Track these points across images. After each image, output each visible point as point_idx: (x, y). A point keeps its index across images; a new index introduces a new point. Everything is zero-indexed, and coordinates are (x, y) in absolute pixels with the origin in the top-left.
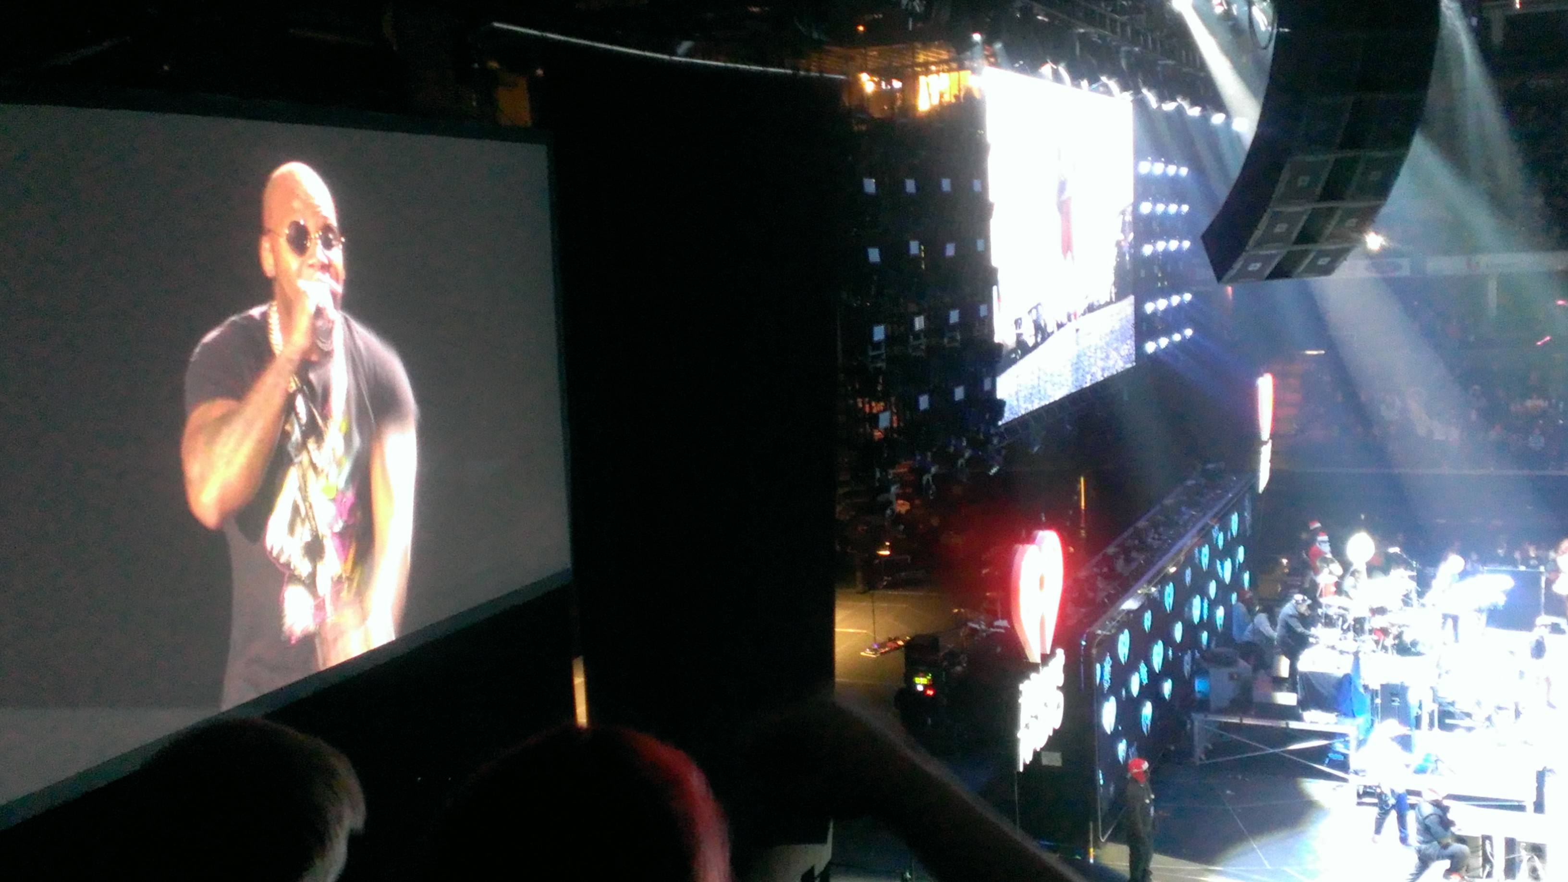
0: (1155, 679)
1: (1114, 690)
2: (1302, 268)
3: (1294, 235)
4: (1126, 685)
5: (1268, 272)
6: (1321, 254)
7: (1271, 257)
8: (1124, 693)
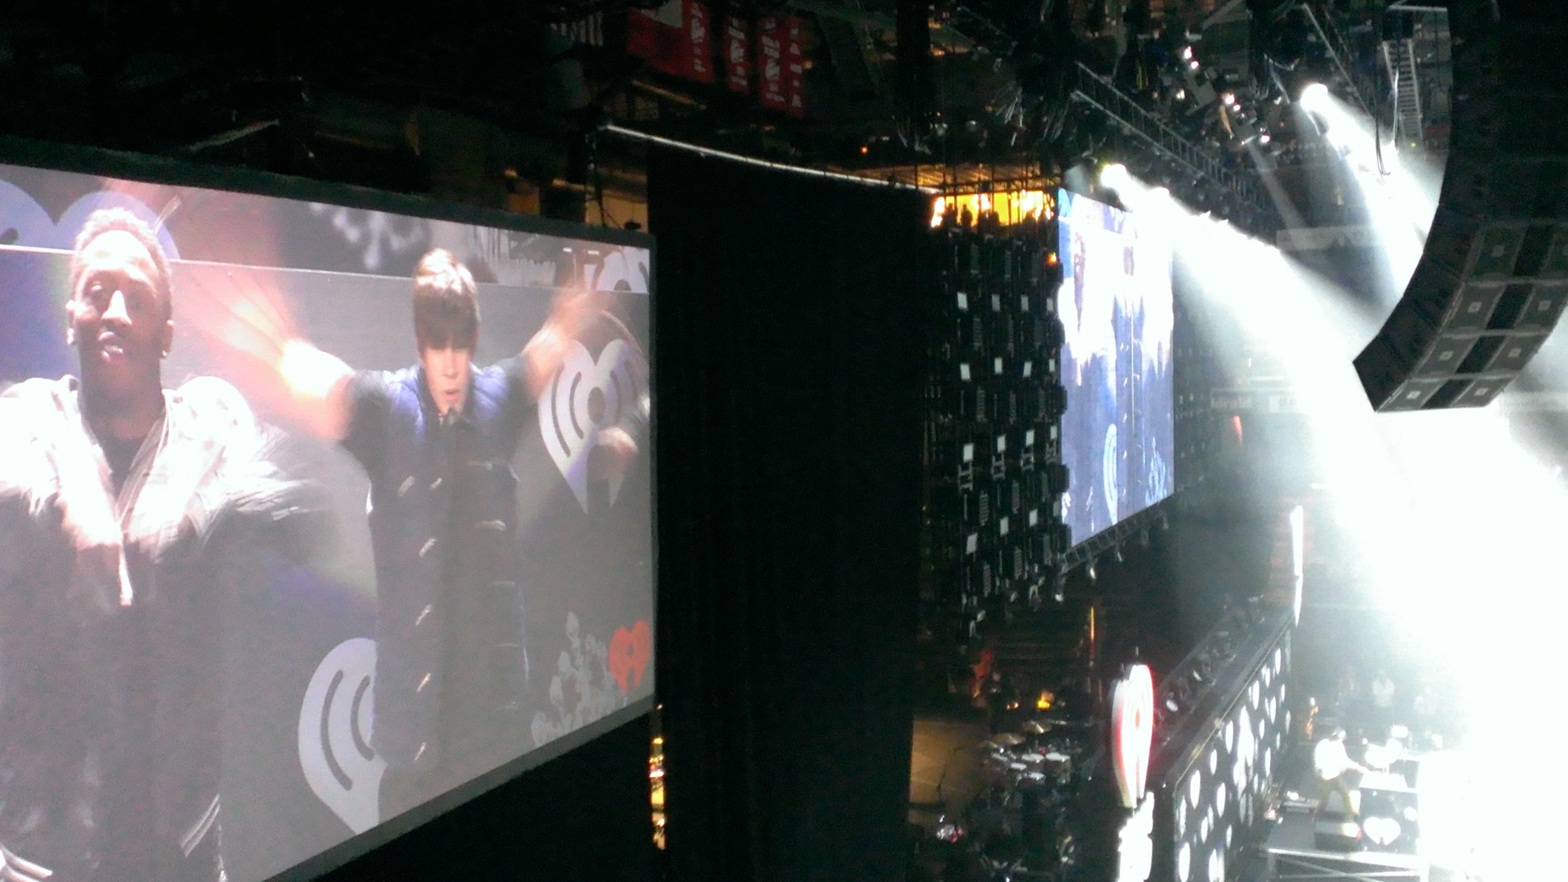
0: (1220, 824)
1: (1188, 837)
2: (1460, 397)
3: (1458, 364)
4: (1198, 832)
5: (1424, 401)
6: (1480, 384)
7: (1431, 386)
8: (1195, 839)
